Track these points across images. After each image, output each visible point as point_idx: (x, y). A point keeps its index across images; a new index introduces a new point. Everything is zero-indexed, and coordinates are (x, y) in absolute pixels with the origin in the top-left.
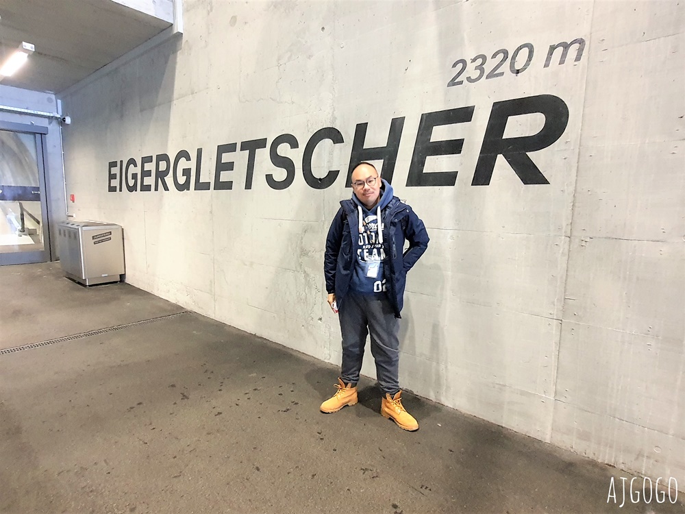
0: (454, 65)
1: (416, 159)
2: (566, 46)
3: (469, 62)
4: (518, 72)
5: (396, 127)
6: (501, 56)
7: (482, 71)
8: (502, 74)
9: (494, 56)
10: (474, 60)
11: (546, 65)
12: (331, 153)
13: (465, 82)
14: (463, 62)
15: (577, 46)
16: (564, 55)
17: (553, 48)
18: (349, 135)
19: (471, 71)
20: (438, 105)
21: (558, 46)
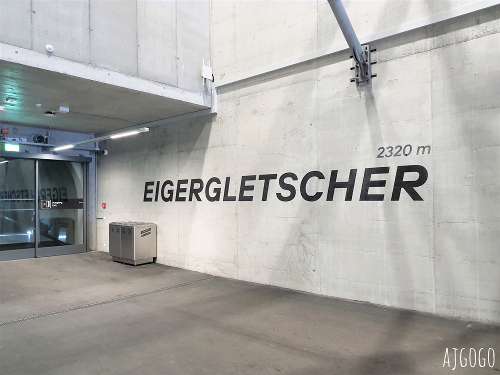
0: (379, 150)
1: (364, 188)
2: (424, 148)
3: (385, 149)
4: (406, 155)
5: (353, 173)
6: (399, 148)
7: (392, 153)
8: (400, 155)
9: (396, 148)
10: (388, 148)
11: (417, 154)
12: (317, 184)
13: (385, 156)
14: (383, 148)
15: (428, 148)
16: (424, 151)
17: (419, 148)
18: (328, 176)
19: (387, 152)
20: (373, 165)
21: (421, 147)
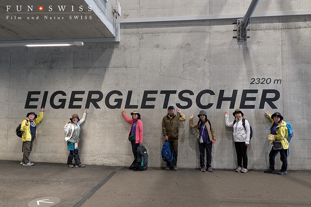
0: (252, 79)
1: (242, 101)
2: (278, 81)
3: (256, 79)
4: (268, 84)
5: (235, 92)
6: (264, 79)
7: (259, 82)
8: (264, 83)
9: (262, 79)
11: (274, 83)
13: (255, 83)
14: (254, 79)
15: (280, 81)
18: (217, 93)
19: (256, 81)
20: (248, 88)
21: (276, 80)
